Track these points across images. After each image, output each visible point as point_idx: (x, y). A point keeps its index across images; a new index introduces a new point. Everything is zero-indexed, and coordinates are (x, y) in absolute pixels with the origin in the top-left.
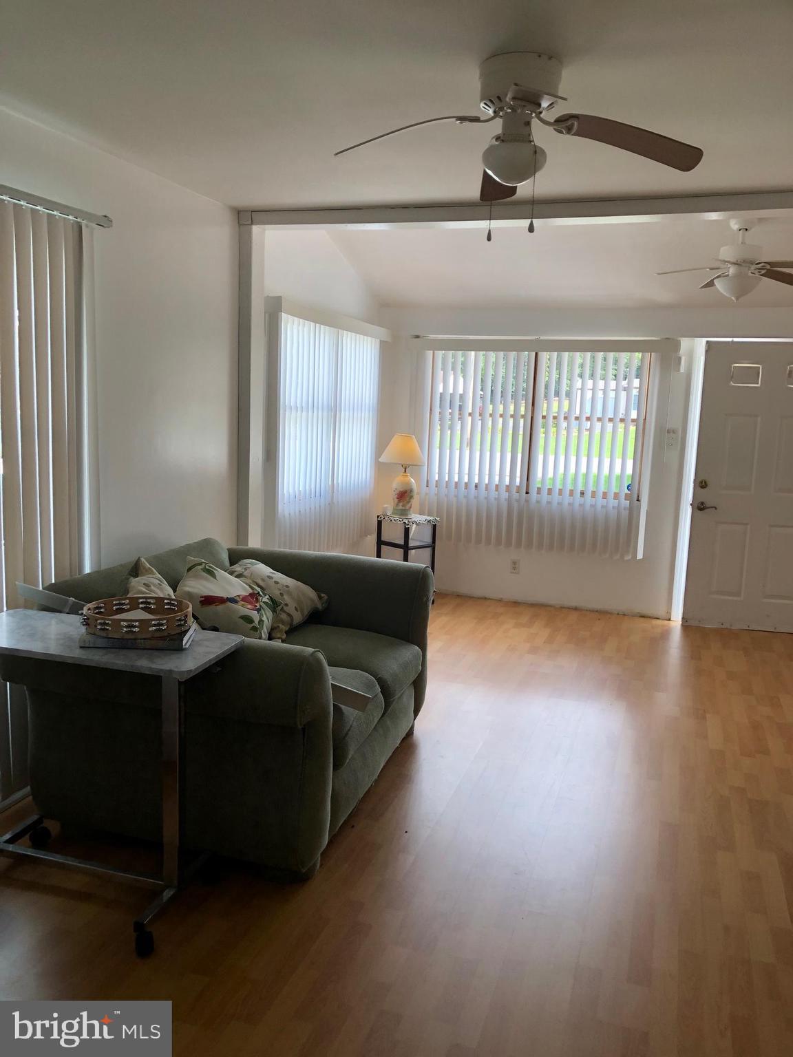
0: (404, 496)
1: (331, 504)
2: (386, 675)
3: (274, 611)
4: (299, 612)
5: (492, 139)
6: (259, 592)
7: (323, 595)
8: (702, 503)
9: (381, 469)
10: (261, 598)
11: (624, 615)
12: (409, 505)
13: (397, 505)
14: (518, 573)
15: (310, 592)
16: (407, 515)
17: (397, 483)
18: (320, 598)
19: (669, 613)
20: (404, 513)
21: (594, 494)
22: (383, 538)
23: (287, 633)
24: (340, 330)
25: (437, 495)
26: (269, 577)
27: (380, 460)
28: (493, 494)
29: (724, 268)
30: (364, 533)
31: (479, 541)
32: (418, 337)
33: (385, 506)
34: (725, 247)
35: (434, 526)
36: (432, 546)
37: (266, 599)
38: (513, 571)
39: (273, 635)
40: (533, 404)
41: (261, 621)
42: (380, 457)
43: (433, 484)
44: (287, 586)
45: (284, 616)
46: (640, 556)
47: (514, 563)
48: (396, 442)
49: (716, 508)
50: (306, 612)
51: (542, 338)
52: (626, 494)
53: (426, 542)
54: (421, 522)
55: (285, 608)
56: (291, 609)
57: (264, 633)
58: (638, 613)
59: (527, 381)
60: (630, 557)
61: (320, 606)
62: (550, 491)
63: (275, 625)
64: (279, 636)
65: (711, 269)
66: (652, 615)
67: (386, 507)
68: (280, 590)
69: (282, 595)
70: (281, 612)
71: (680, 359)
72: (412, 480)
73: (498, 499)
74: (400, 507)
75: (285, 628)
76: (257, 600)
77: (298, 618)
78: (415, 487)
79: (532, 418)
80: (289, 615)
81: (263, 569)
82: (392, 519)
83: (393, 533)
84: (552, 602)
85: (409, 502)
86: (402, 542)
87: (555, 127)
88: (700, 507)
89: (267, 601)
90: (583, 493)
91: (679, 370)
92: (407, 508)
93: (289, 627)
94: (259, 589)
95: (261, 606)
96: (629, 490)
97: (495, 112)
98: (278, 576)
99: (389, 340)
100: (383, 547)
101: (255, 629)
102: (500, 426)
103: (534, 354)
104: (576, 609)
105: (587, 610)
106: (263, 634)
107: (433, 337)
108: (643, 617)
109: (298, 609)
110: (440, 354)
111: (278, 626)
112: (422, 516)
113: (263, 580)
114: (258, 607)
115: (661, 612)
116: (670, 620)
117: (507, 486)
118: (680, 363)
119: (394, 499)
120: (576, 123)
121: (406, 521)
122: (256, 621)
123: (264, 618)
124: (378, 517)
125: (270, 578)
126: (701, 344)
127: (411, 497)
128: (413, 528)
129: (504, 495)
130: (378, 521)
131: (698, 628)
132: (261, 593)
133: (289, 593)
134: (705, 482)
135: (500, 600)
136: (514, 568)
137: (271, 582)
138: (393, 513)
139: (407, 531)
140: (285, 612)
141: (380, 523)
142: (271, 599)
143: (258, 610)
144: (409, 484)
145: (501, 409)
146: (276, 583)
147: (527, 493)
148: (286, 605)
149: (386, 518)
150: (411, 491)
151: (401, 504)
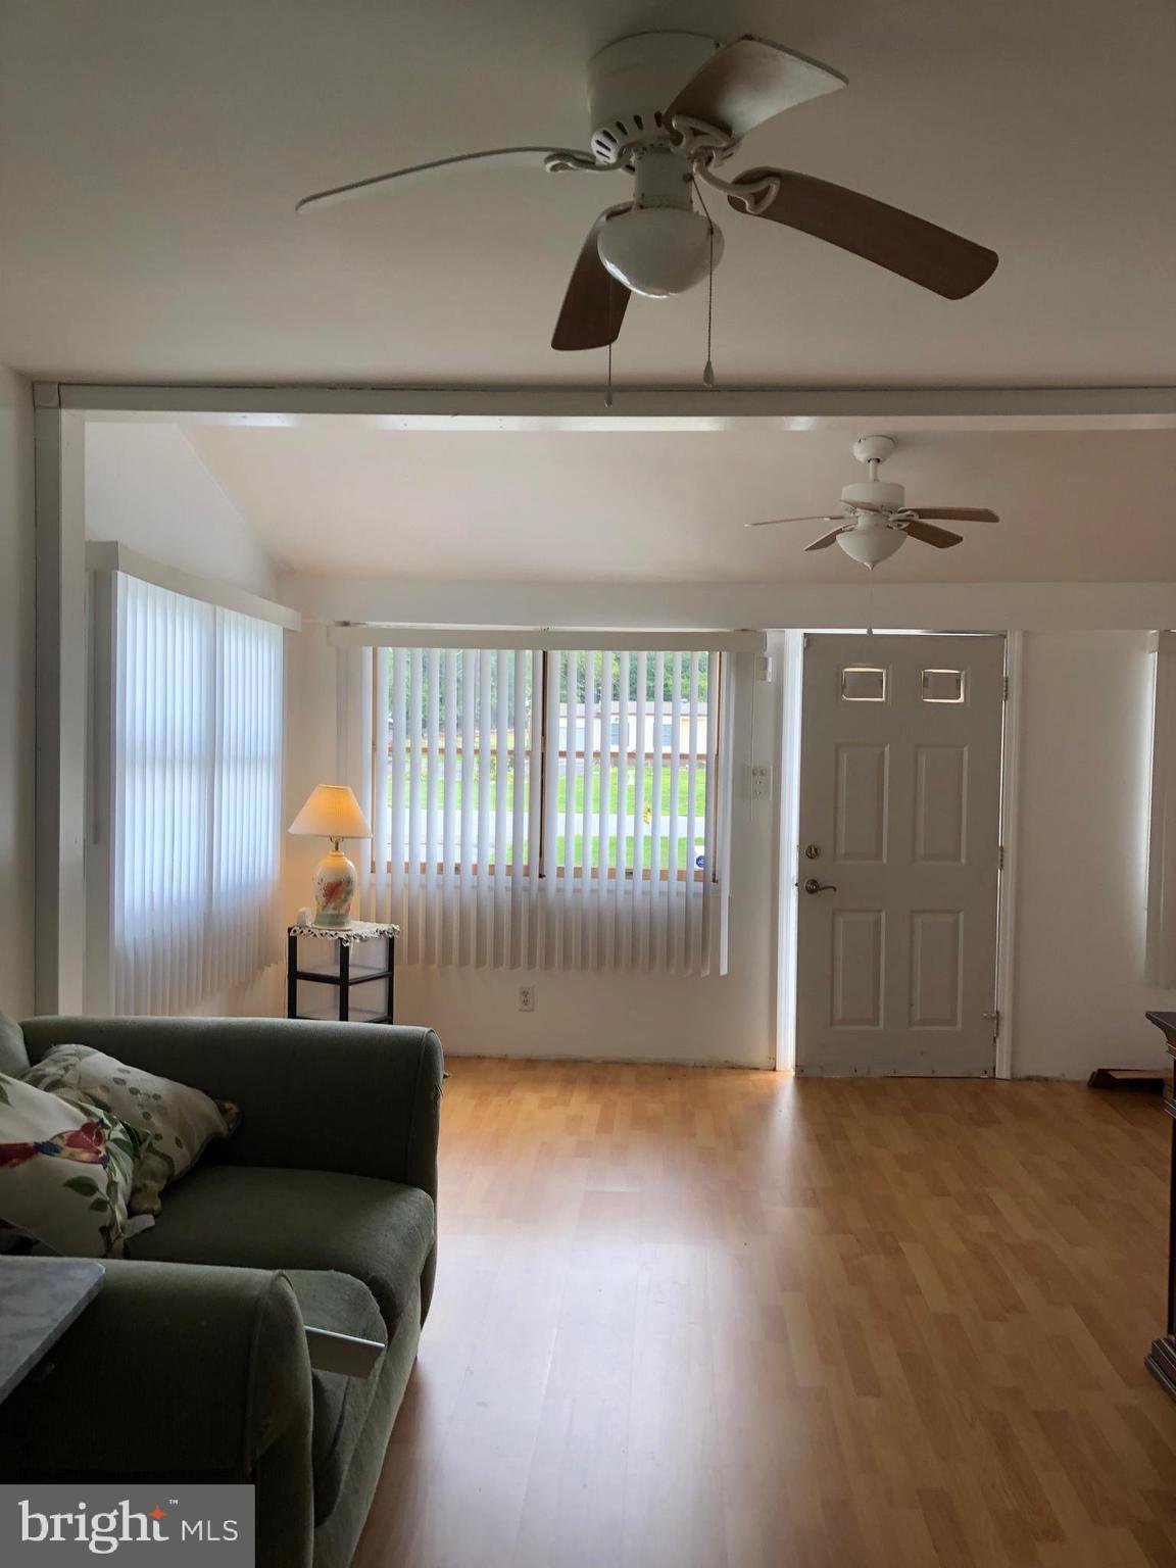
0: (337, 891)
1: (208, 917)
2: (383, 1271)
3: (135, 1156)
4: (184, 1149)
5: (602, 215)
6: (102, 1121)
7: (228, 1105)
8: (814, 882)
9: (292, 847)
10: (106, 1132)
11: (704, 1067)
12: (346, 906)
13: (324, 907)
14: (533, 1010)
15: (200, 1102)
16: (342, 924)
17: (322, 868)
18: (223, 1112)
19: (773, 1058)
20: (337, 920)
21: (647, 874)
22: (300, 968)
23: (164, 1195)
24: (218, 608)
25: (392, 886)
26: (117, 1081)
27: (290, 830)
28: (486, 879)
29: (850, 518)
30: (263, 960)
31: (463, 960)
32: (346, 624)
33: (302, 910)
34: (850, 486)
35: (391, 942)
36: (389, 975)
37: (117, 1132)
38: (526, 1008)
39: (135, 1205)
40: (544, 734)
41: (112, 1185)
42: (289, 826)
43: (383, 868)
44: (156, 1097)
45: (154, 1162)
46: (724, 970)
47: (525, 993)
48: (319, 801)
49: (835, 889)
50: (197, 1148)
51: (552, 628)
52: (697, 872)
53: (379, 969)
54: (370, 935)
55: (157, 1145)
56: (167, 1146)
57: (120, 1209)
58: (726, 1062)
59: (533, 697)
60: (708, 972)
61: (223, 1129)
62: (578, 872)
63: (139, 1184)
64: (146, 1206)
65: (832, 518)
66: (746, 1065)
67: (304, 913)
68: (142, 1106)
69: (146, 1116)
70: (150, 1155)
71: (766, 660)
72: (350, 863)
73: (495, 889)
74: (330, 911)
75: (156, 1187)
76: (100, 1139)
77: (182, 1158)
78: (354, 874)
79: (543, 754)
80: (166, 1158)
81: (103, 1065)
82: (317, 932)
83: (317, 957)
84: (589, 1055)
85: (345, 901)
86: (335, 971)
87: (733, 195)
88: (810, 887)
89: (121, 1136)
90: (631, 873)
91: (765, 679)
92: (342, 911)
93: (164, 1182)
94: (100, 1113)
95: (107, 1150)
96: (699, 865)
97: (620, 155)
98: (137, 1077)
99: (297, 628)
100: (300, 983)
101: (100, 1205)
102: (424, 769)
103: (540, 653)
104: (630, 1064)
105: (646, 1064)
106: (117, 1213)
107: (372, 624)
108: (733, 1068)
109: (183, 1142)
110: (387, 652)
111: (145, 1186)
112: (369, 924)
113: (106, 1089)
114: (103, 1153)
115: (760, 1057)
116: (774, 1070)
117: (508, 866)
118: (766, 668)
119: (317, 897)
120: (774, 186)
121: (343, 935)
122: (103, 1189)
123: (118, 1177)
124: (289, 930)
125: (120, 1082)
126: (794, 639)
127: (349, 893)
128: (353, 948)
129: (505, 881)
130: (290, 938)
131: (820, 1079)
132: (106, 1121)
133: (162, 1111)
134: (816, 850)
135: (504, 1059)
136: (525, 1002)
137: (123, 1091)
138: (317, 922)
139: (345, 952)
140: (156, 1152)
141: (293, 942)
142: (128, 1130)
143: (104, 1161)
144: (346, 870)
145: (493, 742)
146: (134, 1091)
147: (541, 876)
148: (158, 1137)
149: (305, 932)
150: (349, 881)
151: (331, 905)
